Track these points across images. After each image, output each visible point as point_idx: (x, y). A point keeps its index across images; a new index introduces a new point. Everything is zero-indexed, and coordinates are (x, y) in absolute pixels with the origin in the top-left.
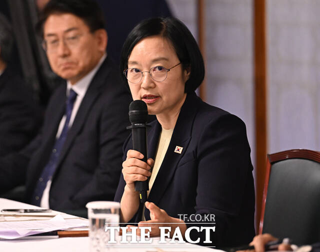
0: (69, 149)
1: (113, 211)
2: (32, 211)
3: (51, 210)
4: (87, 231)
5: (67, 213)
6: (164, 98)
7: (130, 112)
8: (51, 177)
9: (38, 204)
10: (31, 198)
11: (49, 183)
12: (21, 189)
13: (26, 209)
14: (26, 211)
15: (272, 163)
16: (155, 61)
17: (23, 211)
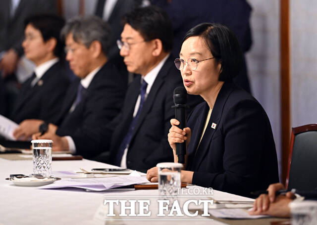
0: (141, 125)
1: (172, 169)
2: (115, 170)
3: (129, 170)
4: (157, 185)
5: (142, 172)
6: (197, 83)
7: (174, 95)
8: (128, 146)
9: (119, 165)
10: (114, 160)
11: (126, 151)
12: (107, 154)
13: (110, 168)
14: (110, 170)
15: (296, 135)
16: (193, 54)
17: (108, 170)
